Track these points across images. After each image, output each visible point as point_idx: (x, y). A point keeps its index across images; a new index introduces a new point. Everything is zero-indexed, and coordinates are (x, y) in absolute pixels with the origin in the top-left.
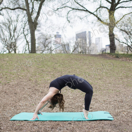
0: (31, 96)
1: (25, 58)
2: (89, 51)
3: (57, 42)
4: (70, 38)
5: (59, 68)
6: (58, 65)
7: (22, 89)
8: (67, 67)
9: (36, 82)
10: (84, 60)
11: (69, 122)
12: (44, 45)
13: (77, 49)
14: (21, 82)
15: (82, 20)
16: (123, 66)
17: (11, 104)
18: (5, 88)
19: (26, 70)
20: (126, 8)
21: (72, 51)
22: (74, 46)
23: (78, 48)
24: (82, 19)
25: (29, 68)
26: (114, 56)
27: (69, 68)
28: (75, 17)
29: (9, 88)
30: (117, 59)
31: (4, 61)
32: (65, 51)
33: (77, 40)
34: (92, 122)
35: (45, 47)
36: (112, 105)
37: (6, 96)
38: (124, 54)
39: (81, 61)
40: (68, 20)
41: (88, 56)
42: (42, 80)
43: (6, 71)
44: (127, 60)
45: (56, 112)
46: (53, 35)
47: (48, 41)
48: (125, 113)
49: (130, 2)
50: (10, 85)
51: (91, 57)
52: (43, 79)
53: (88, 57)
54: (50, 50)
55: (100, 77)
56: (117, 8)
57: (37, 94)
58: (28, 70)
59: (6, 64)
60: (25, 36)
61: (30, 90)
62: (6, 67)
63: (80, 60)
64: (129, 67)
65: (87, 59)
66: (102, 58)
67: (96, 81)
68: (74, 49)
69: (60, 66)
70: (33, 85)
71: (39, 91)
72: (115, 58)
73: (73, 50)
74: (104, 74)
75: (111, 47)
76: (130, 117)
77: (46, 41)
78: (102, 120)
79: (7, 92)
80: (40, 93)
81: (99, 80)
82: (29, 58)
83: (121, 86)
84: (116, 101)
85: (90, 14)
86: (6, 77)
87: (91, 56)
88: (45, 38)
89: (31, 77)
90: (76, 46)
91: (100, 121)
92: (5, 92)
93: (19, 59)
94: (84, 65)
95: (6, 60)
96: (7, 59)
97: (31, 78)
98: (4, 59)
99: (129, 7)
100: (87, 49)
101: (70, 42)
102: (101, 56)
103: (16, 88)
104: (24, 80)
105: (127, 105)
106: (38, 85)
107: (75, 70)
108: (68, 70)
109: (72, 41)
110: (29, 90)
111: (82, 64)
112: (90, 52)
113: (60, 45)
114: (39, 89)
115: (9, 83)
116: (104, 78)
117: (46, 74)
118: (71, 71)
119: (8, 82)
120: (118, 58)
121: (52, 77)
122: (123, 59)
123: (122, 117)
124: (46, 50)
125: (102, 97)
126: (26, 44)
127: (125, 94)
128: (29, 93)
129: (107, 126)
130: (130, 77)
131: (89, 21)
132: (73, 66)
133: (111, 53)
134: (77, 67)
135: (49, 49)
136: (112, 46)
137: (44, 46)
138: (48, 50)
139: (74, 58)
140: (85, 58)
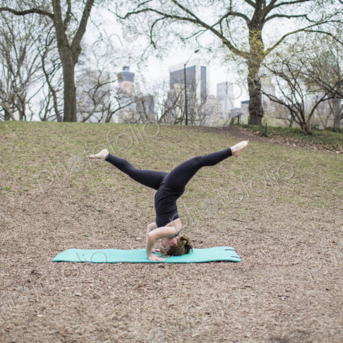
0: (78, 220)
1: (55, 133)
2: (202, 117)
3: (125, 93)
4: (157, 84)
5: (132, 159)
6: (131, 151)
7: (58, 204)
8: (152, 156)
9: (86, 189)
10: (190, 140)
11: (160, 265)
12: (93, 99)
13: (173, 111)
14: (53, 188)
15: (185, 43)
16: (276, 155)
17: (43, 235)
18: (21, 202)
19: (61, 162)
20: (289, 17)
21: (160, 116)
22: (166, 103)
23: (175, 108)
24: (186, 41)
25: (67, 157)
26: (258, 132)
27: (156, 160)
28: (168, 35)
29: (29, 201)
30: (263, 139)
31: (8, 141)
32: (143, 114)
33: (172, 87)
34: (201, 265)
35: (95, 104)
36: (243, 238)
37: (28, 219)
38: (279, 128)
39: (182, 142)
40: (152, 42)
41: (198, 131)
42: (98, 186)
43: (17, 164)
44: (286, 142)
45: (135, 248)
46: (115, 73)
47: (104, 88)
48: (263, 252)
49: (299, 4)
50: (30, 196)
51: (205, 134)
52: (100, 183)
53: (197, 133)
54: (109, 113)
55: (222, 182)
56: (269, 19)
57: (90, 215)
58: (64, 163)
59: (14, 147)
60: (47, 76)
61: (75, 206)
62: (13, 154)
63: (180, 142)
64: (289, 158)
65: (195, 140)
66: (230, 136)
67: (214, 190)
68: (166, 112)
69: (135, 154)
70: (79, 196)
71: (93, 209)
72: (260, 138)
73: (164, 112)
74: (232, 173)
75: (253, 109)
76: (271, 257)
77: (99, 89)
78: (219, 261)
79: (27, 209)
80: (96, 213)
81: (221, 188)
82: (64, 135)
83: (266, 200)
84: (251, 229)
85: (205, 29)
86: (20, 178)
87: (205, 132)
88: (94, 83)
89: (74, 178)
90: (170, 104)
91: (215, 264)
92: (24, 210)
93: (40, 135)
94: (188, 152)
95: (11, 139)
96: (14, 134)
97: (74, 181)
98: (7, 136)
99: (296, 16)
100: (196, 110)
101: (155, 93)
102: (227, 131)
103: (45, 202)
104: (60, 185)
105: (271, 237)
106: (91, 197)
107: (168, 165)
108: (152, 163)
109: (160, 92)
110: (72, 206)
111: (183, 150)
112: (204, 118)
113: (131, 100)
114: (94, 204)
115: (27, 191)
116: (232, 183)
117: (106, 173)
118: (160, 166)
119: (25, 189)
120: (266, 136)
121: (118, 179)
122: (276, 141)
123: (257, 256)
124: (97, 112)
125: (225, 222)
126: (49, 96)
127: (270, 217)
128: (73, 213)
129: (227, 271)
130: (287, 182)
131: (201, 44)
132: (165, 154)
133: (250, 126)
134: (172, 157)
135: (105, 108)
136: (255, 107)
137: (92, 102)
138: (103, 111)
139: (167, 135)
140: (192, 136)
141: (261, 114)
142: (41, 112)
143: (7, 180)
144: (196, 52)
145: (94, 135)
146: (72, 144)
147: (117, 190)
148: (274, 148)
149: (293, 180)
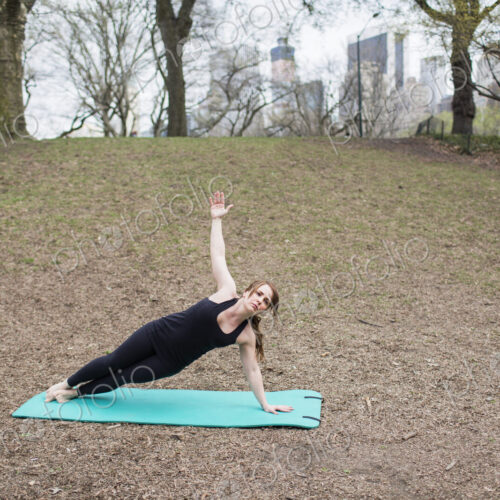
0: (114, 318)
6: (242, 187)
7: (96, 286)
8: (272, 196)
9: (148, 259)
10: (341, 165)
12: (227, 92)
14: (99, 258)
16: (475, 190)
17: (43, 349)
18: (41, 285)
19: (128, 209)
25: (141, 200)
26: (456, 147)
27: (277, 203)
29: (53, 282)
30: (464, 158)
31: (62, 174)
35: (229, 99)
37: (37, 316)
39: (327, 170)
40: (306, 5)
41: (360, 148)
42: (170, 252)
43: (60, 216)
47: (241, 76)
52: (174, 247)
53: (356, 152)
54: (248, 112)
55: (371, 241)
57: (136, 308)
58: (132, 211)
59: (67, 185)
60: (159, 59)
61: (119, 290)
62: (61, 198)
63: (324, 168)
64: (496, 193)
65: (350, 164)
69: (245, 192)
70: (133, 272)
71: (147, 296)
72: (460, 157)
74: (393, 224)
75: (459, 105)
77: (234, 76)
79: (44, 299)
80: (148, 304)
81: (366, 253)
83: (432, 277)
84: (378, 344)
86: (54, 241)
87: (371, 149)
88: (228, 67)
92: (38, 301)
94: (332, 186)
95: (68, 170)
96: (74, 163)
97: (135, 244)
98: (64, 165)
102: (407, 147)
103: (78, 283)
105: (404, 363)
106: (151, 274)
107: (293, 210)
108: (269, 208)
110: (116, 291)
111: (326, 182)
114: (150, 287)
117: (191, 227)
118: (279, 214)
120: (469, 154)
122: (484, 161)
124: (232, 110)
128: (111, 305)
130: (481, 240)
132: (294, 191)
135: (241, 106)
138: (240, 110)
139: (306, 156)
140: (345, 158)
141: (471, 113)
142: (154, 112)
143: (35, 243)
144: (375, 15)
145: (194, 160)
146: (155, 178)
147: (197, 260)
148: (475, 175)
149: (491, 236)
